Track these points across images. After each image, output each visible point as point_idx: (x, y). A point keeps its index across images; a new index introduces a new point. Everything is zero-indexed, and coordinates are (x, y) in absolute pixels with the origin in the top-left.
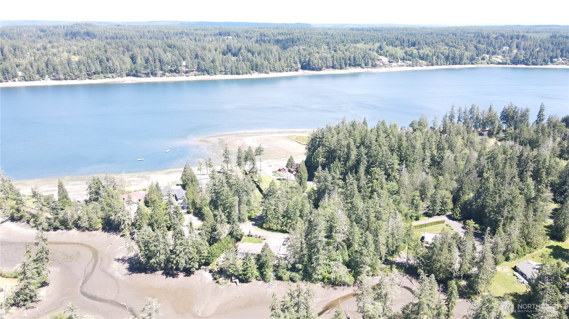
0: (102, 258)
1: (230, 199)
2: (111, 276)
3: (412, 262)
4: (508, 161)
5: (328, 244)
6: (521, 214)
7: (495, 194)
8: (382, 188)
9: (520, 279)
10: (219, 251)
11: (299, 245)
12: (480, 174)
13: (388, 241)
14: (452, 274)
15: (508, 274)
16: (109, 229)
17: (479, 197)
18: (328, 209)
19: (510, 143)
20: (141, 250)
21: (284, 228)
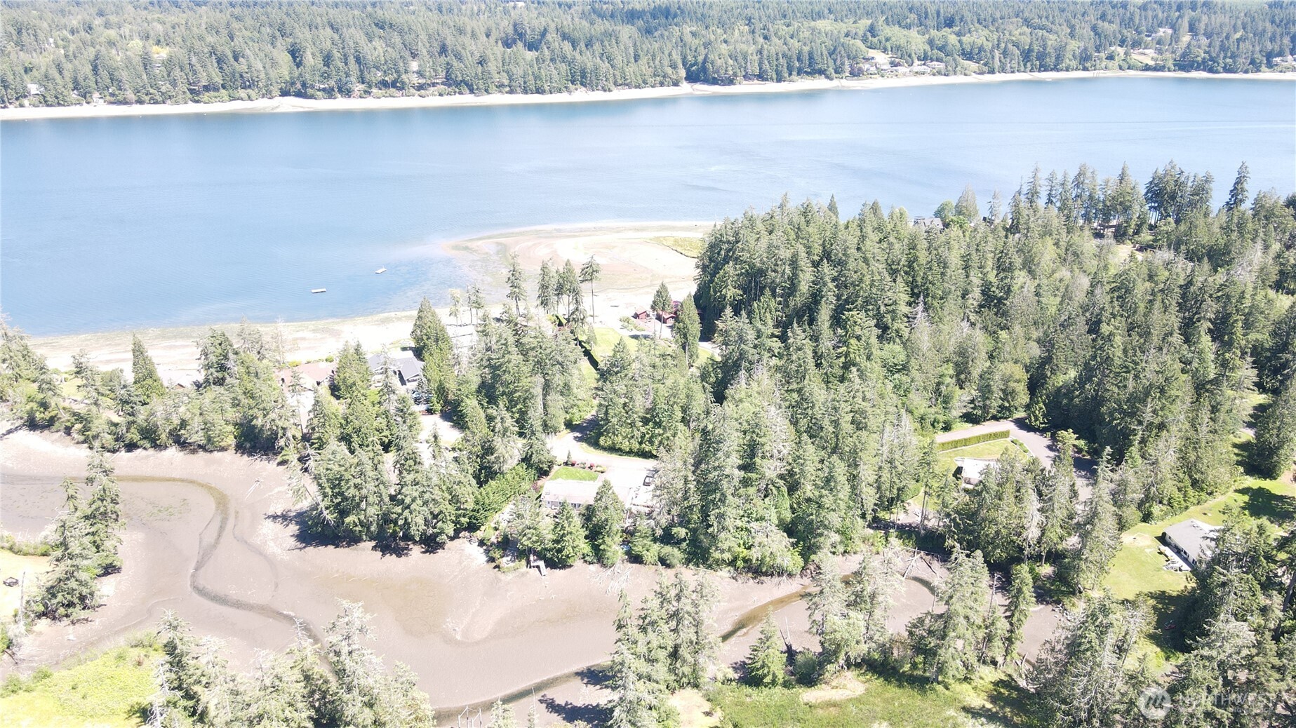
0: (237, 512)
1: (525, 382)
2: (259, 552)
3: (932, 523)
4: (1159, 297)
5: (746, 483)
6: (1182, 417)
7: (1126, 372)
8: (868, 358)
9: (1173, 562)
10: (500, 498)
11: (680, 485)
12: (1094, 327)
13: (880, 477)
14: (1021, 549)
15: (1148, 551)
16: (251, 447)
17: (1089, 379)
18: (746, 404)
19: (1166, 255)
20: (325, 495)
21: (647, 447)
